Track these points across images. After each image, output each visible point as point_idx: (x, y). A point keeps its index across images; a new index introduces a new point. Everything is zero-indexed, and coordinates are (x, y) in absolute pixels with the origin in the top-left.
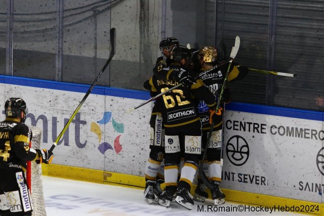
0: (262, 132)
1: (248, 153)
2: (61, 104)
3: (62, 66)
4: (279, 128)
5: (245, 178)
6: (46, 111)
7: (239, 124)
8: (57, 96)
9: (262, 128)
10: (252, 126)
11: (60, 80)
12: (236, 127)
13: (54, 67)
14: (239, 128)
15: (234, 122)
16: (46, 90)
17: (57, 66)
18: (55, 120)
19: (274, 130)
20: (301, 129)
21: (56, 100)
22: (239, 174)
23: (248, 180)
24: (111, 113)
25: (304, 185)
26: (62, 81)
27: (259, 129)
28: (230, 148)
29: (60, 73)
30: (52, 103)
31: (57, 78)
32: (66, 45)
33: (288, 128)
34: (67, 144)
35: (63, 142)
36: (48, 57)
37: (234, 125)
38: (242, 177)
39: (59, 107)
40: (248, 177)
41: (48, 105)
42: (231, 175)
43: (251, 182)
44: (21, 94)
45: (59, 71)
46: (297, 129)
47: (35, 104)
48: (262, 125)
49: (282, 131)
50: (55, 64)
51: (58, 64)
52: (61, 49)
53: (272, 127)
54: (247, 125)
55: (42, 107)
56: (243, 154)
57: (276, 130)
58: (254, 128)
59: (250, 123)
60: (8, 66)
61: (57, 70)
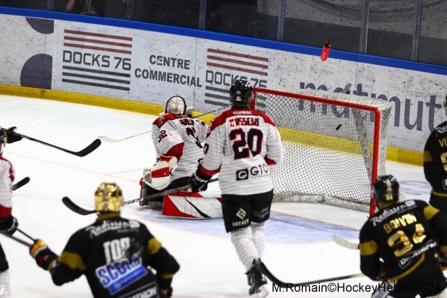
2: (416, 86)
3: (419, 45)
6: (400, 93)
8: (411, 77)
11: (416, 60)
13: (411, 46)
16: (401, 70)
17: (414, 45)
18: (408, 102)
21: (411, 81)
26: (418, 61)
29: (417, 52)
30: (405, 84)
31: (413, 59)
32: (424, 23)
34: (419, 129)
35: (416, 127)
36: (407, 39)
39: (413, 89)
41: (402, 86)
44: (373, 74)
45: (415, 51)
47: (388, 85)
50: (412, 43)
51: (415, 43)
52: (418, 28)
55: (395, 88)
60: (361, 44)
61: (413, 49)
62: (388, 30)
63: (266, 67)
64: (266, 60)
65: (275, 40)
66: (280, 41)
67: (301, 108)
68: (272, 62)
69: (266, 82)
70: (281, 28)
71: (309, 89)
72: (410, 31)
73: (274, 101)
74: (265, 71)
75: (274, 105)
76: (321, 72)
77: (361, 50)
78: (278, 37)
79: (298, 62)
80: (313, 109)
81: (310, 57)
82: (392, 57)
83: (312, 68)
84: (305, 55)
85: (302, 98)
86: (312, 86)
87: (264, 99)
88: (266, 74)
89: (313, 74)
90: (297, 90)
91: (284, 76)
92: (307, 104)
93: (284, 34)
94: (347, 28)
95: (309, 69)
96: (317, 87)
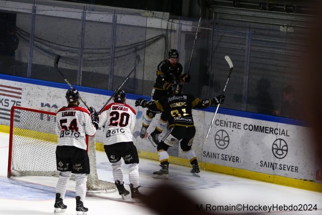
0: (238, 128)
1: (228, 141)
3: (113, 80)
4: (249, 126)
5: (226, 158)
7: (224, 122)
9: (238, 126)
10: (232, 124)
12: (222, 124)
13: (108, 81)
14: (223, 125)
15: (221, 121)
19: (246, 127)
20: (263, 127)
22: (222, 155)
23: (228, 159)
24: (142, 112)
25: (263, 163)
26: (112, 91)
27: (237, 126)
28: (217, 138)
29: (111, 85)
31: (109, 89)
32: (116, 68)
33: (255, 126)
36: (105, 77)
37: (221, 123)
38: (224, 156)
40: (228, 157)
42: (217, 155)
43: (230, 160)
46: (260, 127)
48: (239, 123)
49: (251, 128)
51: (110, 80)
52: (112, 71)
53: (244, 125)
54: (229, 123)
56: (225, 142)
57: (248, 127)
58: (233, 125)
59: (231, 122)
60: (78, 80)
61: (109, 83)
62: (94, 72)
63: (20, 94)
64: (21, 89)
65: (26, 77)
66: (29, 78)
67: (42, 118)
68: (24, 91)
69: (20, 102)
70: (29, 71)
71: (46, 107)
72: (107, 73)
73: (26, 114)
74: (20, 96)
75: (26, 117)
76: (54, 97)
77: (78, 83)
78: (28, 76)
79: (40, 91)
80: (49, 119)
81: (47, 88)
82: (96, 88)
83: (48, 94)
84: (44, 87)
85: (42, 112)
86: (48, 105)
87: (19, 113)
88: (20, 98)
89: (49, 98)
90: (39, 108)
91: (31, 99)
92: (45, 116)
93: (31, 73)
94: (70, 70)
95: (47, 95)
96: (51, 105)
